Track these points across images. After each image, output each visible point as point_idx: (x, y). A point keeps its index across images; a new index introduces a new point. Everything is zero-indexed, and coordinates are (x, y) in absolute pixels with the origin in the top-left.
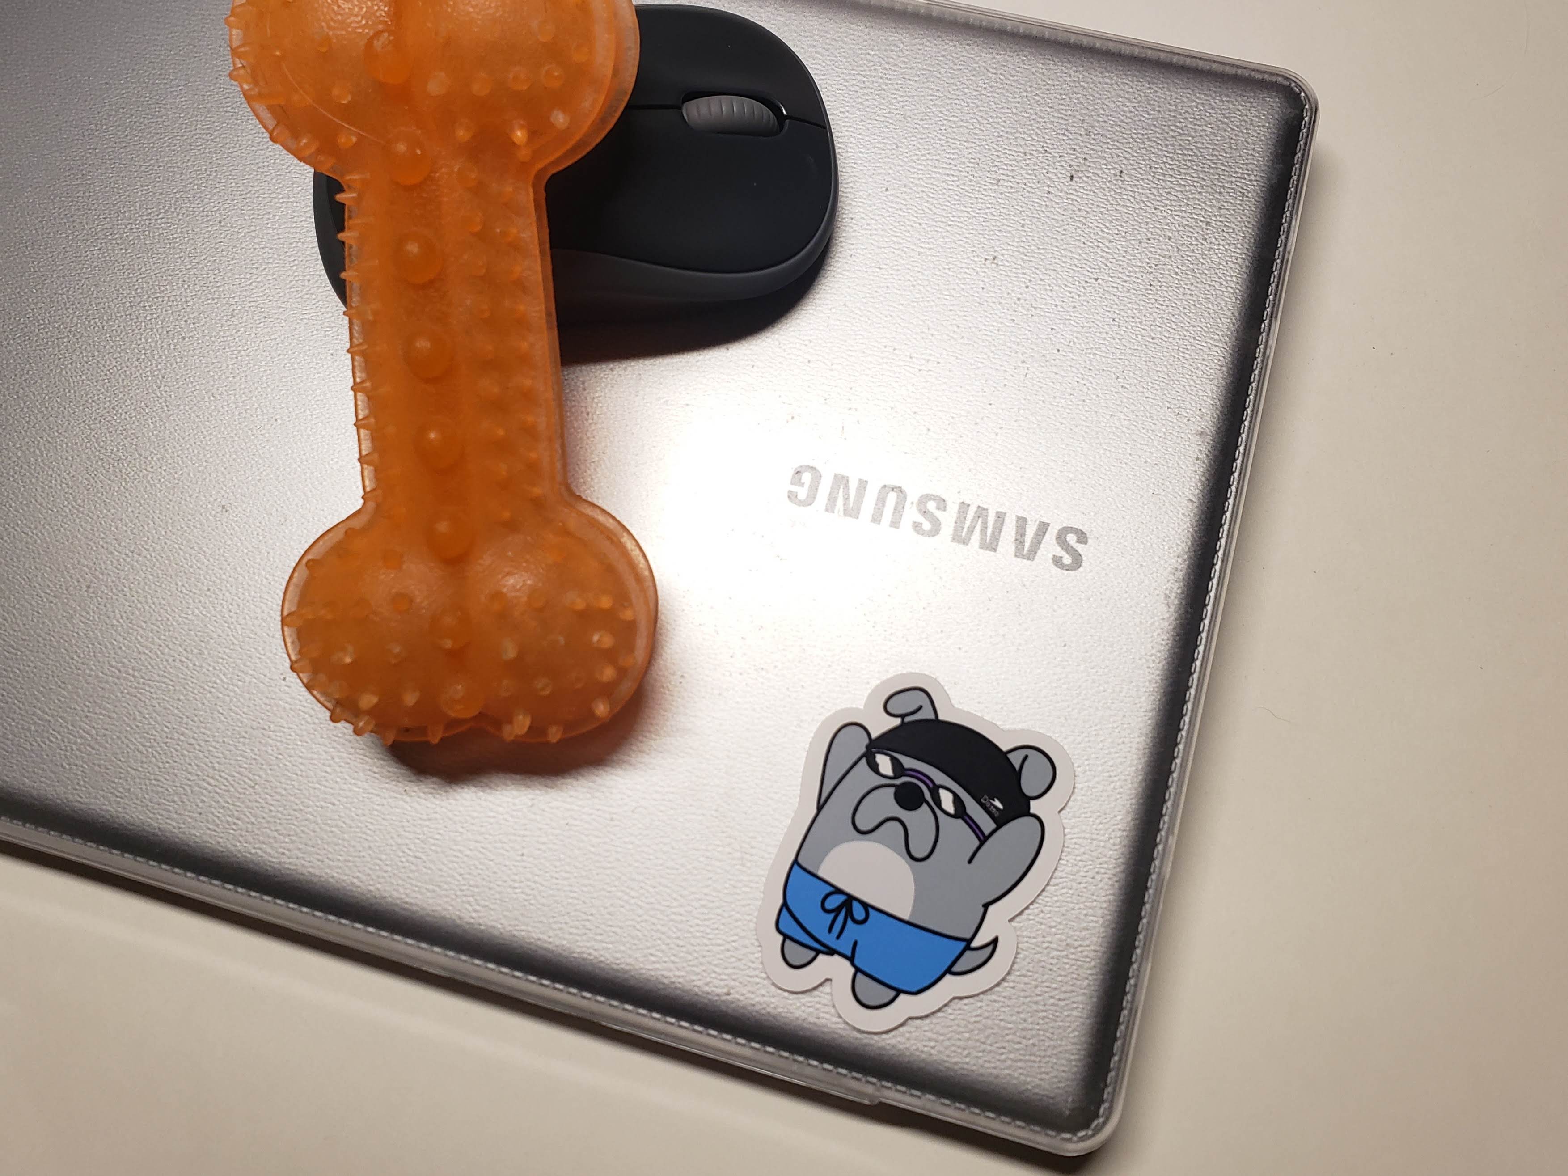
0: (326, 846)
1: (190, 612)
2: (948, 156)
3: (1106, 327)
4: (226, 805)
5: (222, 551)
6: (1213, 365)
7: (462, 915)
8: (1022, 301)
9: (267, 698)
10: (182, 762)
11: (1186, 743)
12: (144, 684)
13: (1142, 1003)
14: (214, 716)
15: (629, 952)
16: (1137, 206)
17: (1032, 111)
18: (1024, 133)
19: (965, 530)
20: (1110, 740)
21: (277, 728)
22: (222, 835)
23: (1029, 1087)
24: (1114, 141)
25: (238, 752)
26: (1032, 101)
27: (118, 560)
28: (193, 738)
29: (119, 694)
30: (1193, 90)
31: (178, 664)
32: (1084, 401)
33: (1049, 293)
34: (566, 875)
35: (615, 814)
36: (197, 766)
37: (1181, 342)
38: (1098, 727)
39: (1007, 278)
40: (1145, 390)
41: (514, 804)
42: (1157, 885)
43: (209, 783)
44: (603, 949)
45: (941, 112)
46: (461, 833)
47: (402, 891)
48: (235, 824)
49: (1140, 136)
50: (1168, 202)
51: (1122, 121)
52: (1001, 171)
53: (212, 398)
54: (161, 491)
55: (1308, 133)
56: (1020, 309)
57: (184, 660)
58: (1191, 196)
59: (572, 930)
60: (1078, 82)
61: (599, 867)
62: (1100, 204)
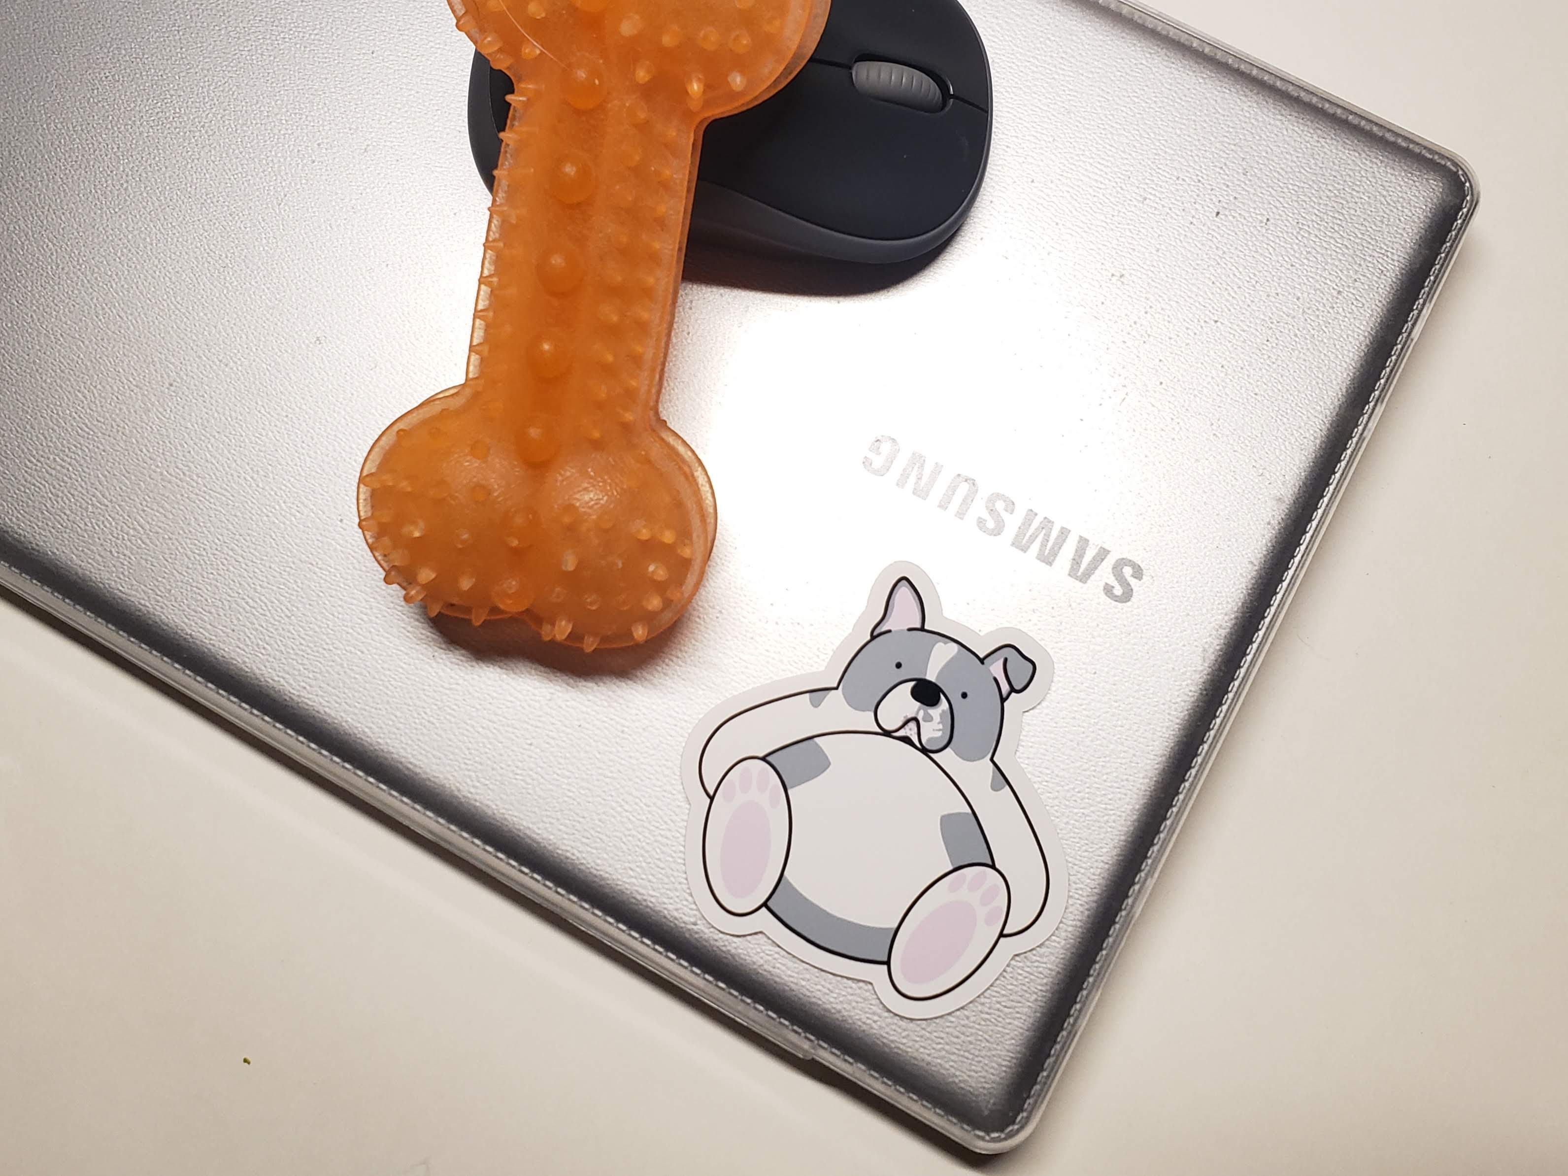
0: (346, 691)
1: (264, 434)
2: (1101, 161)
3: (1213, 372)
4: (260, 628)
5: (307, 381)
6: (1308, 435)
7: (461, 788)
8: (1138, 325)
9: (321, 534)
10: (227, 577)
11: (1186, 794)
12: (204, 492)
13: (1082, 1028)
14: (267, 540)
15: (611, 862)
16: (1274, 258)
17: (1196, 137)
18: (1183, 157)
19: (1027, 537)
20: (1115, 774)
21: (324, 566)
22: (250, 656)
23: (957, 1081)
24: (1268, 187)
25: (282, 580)
26: (1198, 127)
27: (205, 366)
28: (242, 556)
29: (179, 496)
30: (1360, 155)
31: (242, 481)
32: (1173, 439)
33: (1166, 324)
34: (568, 774)
35: (628, 727)
36: (240, 584)
37: (1282, 405)
38: (1108, 759)
39: (1129, 299)
40: (1235, 443)
41: (534, 695)
42: (1125, 921)
43: (247, 603)
44: (588, 852)
45: (1106, 116)
46: (478, 710)
47: (409, 750)
48: (264, 648)
49: (1296, 188)
50: (1305, 261)
51: (1282, 169)
52: (1150, 190)
53: (329, 228)
54: (260, 307)
55: (1462, 224)
56: (1134, 333)
57: (249, 479)
58: (1329, 261)
59: (562, 827)
60: (1249, 118)
61: (601, 774)
62: (1239, 247)
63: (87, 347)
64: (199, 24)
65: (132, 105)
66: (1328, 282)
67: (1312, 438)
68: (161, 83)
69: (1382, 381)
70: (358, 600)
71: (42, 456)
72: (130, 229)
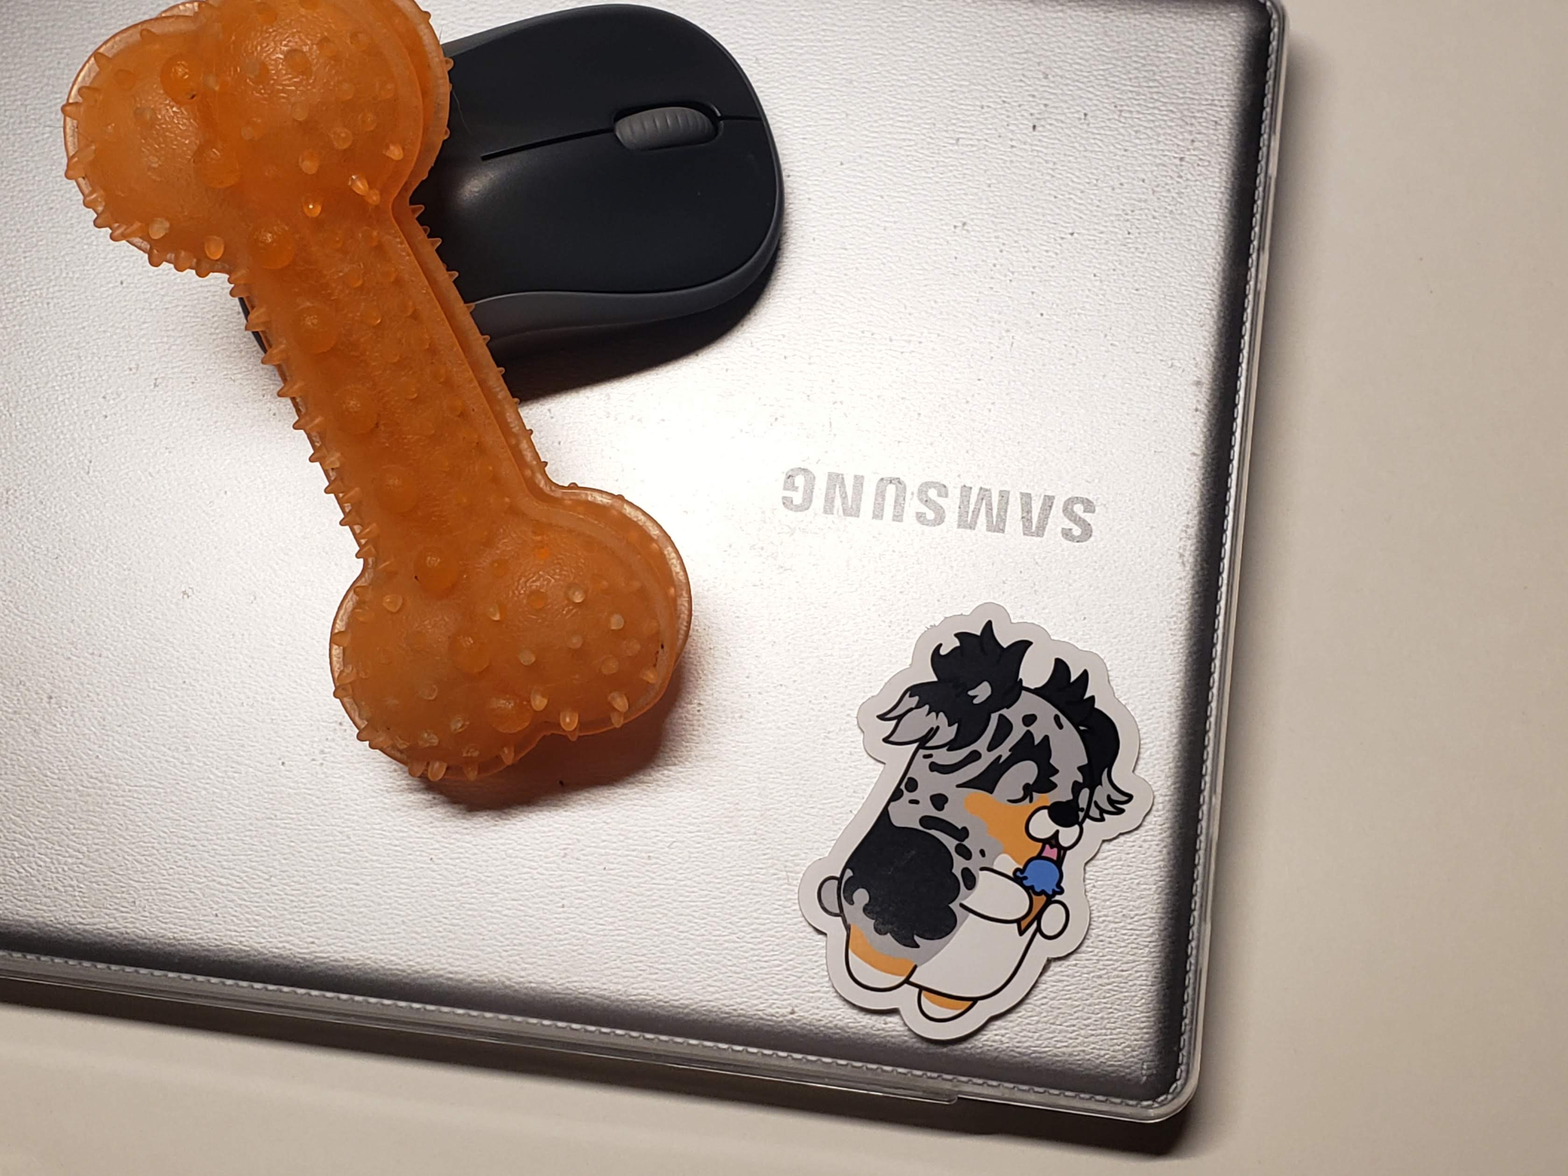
0: (356, 928)
1: (168, 709)
3: (1088, 284)
4: (244, 902)
5: (191, 640)
6: (1202, 310)
7: (511, 976)
8: (998, 267)
10: (187, 865)
12: (130, 791)
14: (213, 813)
15: (687, 987)
16: (1106, 150)
17: (984, 59)
18: (979, 84)
19: (970, 514)
21: (284, 816)
22: (243, 934)
24: (1074, 81)
25: (246, 846)
26: (983, 49)
27: (77, 665)
28: (196, 839)
29: (104, 806)
31: (165, 765)
32: (1074, 364)
33: (1023, 256)
34: (610, 920)
35: (652, 852)
36: (204, 867)
37: (1167, 290)
39: (979, 244)
40: (1135, 346)
41: (546, 857)
43: (219, 883)
44: (661, 987)
46: (496, 894)
47: (443, 960)
48: (256, 920)
49: (1101, 72)
50: (1137, 141)
51: (1081, 58)
52: (959, 129)
53: (150, 478)
54: (111, 585)
55: (1278, 45)
56: (997, 276)
57: (171, 760)
58: (1160, 132)
59: (627, 974)
61: (645, 907)
62: (1068, 153)
66: (1166, 153)
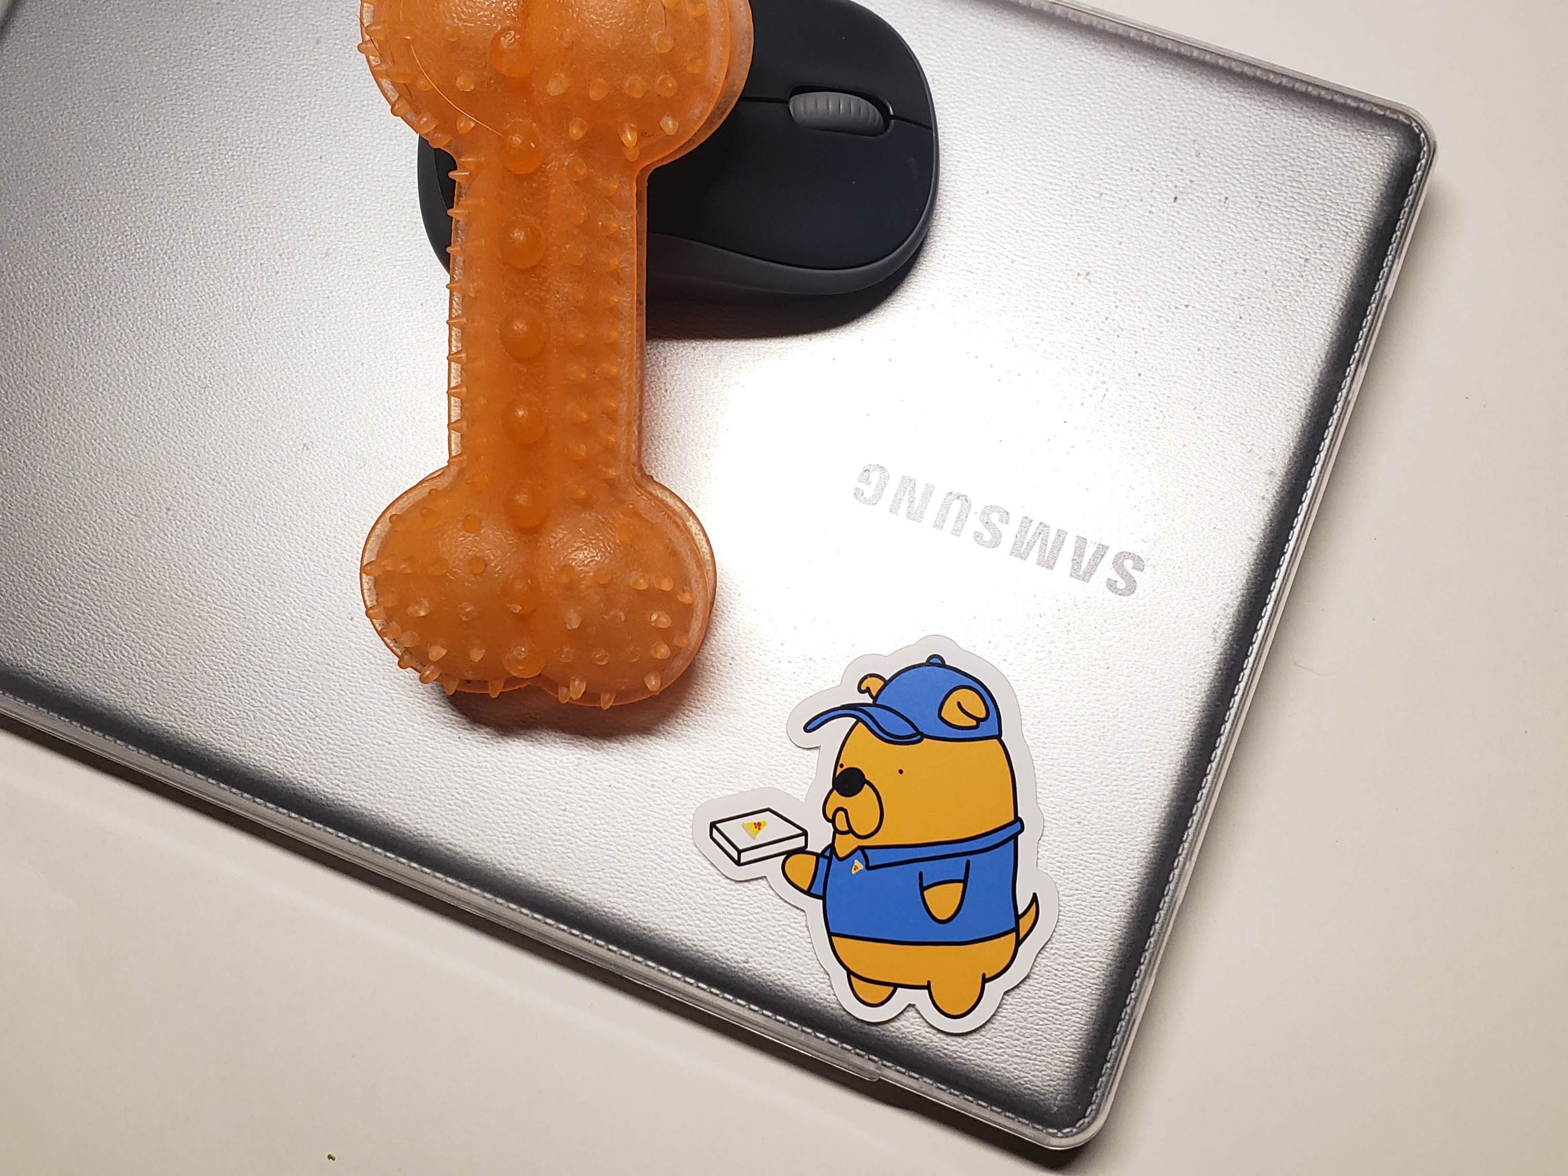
0: (379, 782)
2: (1053, 163)
3: (1190, 356)
4: (287, 733)
5: (300, 488)
6: (1292, 406)
7: (503, 861)
8: (1110, 321)
9: (334, 634)
10: (248, 688)
11: (1215, 773)
12: (215, 609)
14: (281, 647)
15: (657, 912)
16: (1238, 235)
17: (1144, 126)
18: (1134, 148)
19: (1025, 544)
20: (1140, 764)
21: (341, 665)
22: (279, 761)
24: (1223, 165)
25: (302, 684)
26: (1145, 116)
27: (198, 486)
28: (260, 666)
29: (191, 616)
30: (1310, 120)
31: (250, 594)
32: (1158, 428)
33: (1138, 315)
34: (604, 833)
35: (657, 781)
36: (261, 693)
37: (1263, 379)
38: (1131, 750)
39: (1098, 296)
40: (1221, 424)
41: (561, 762)
42: (1169, 906)
43: (271, 710)
44: (634, 906)
45: (1052, 117)
46: (509, 783)
47: (447, 831)
48: (293, 752)
49: (1251, 163)
50: (1269, 234)
51: (1234, 145)
52: (1105, 185)
53: (301, 335)
54: (244, 422)
55: (1422, 176)
56: (1106, 329)
57: (256, 590)
58: (1293, 230)
59: (606, 886)
60: (1195, 99)
61: (637, 830)
62: (1201, 229)
63: (82, 484)
64: (148, 154)
65: (94, 243)
66: (1293, 251)
67: (1297, 408)
68: (118, 217)
69: (1361, 342)
70: (379, 692)
71: (53, 596)
72: (108, 363)
